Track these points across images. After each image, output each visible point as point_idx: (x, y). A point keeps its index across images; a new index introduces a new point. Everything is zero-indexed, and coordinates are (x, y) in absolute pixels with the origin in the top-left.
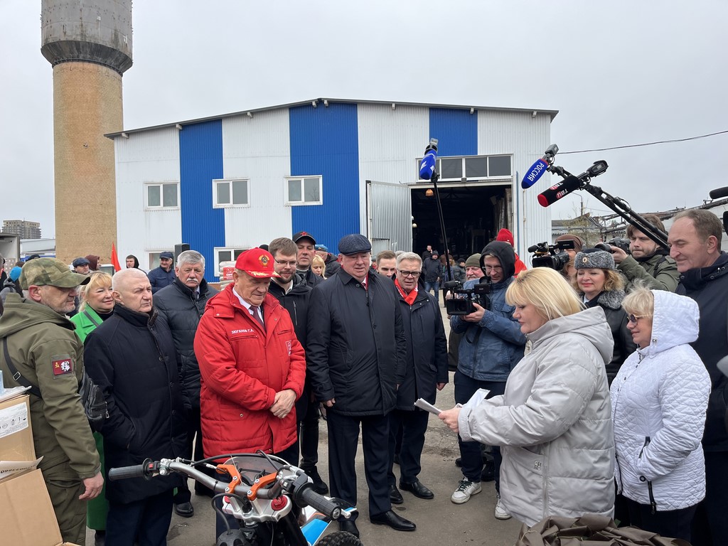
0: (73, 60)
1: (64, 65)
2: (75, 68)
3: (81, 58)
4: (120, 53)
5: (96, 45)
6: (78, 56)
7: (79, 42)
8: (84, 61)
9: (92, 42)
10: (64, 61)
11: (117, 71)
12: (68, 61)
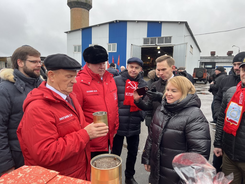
0: (75, 7)
1: (73, 9)
2: (76, 9)
3: (77, 6)
4: (88, 4)
5: (81, 2)
6: (76, 6)
7: (76, 2)
8: (78, 7)
9: (80, 1)
10: (73, 8)
11: (87, 9)
12: (74, 7)
